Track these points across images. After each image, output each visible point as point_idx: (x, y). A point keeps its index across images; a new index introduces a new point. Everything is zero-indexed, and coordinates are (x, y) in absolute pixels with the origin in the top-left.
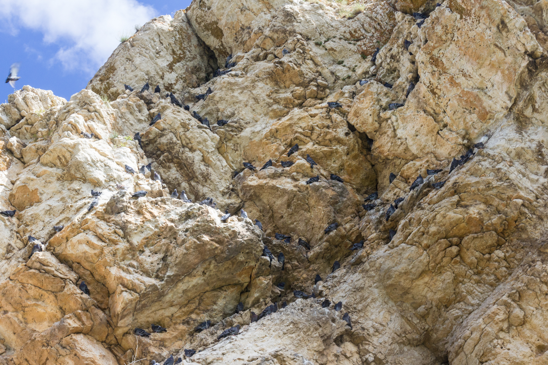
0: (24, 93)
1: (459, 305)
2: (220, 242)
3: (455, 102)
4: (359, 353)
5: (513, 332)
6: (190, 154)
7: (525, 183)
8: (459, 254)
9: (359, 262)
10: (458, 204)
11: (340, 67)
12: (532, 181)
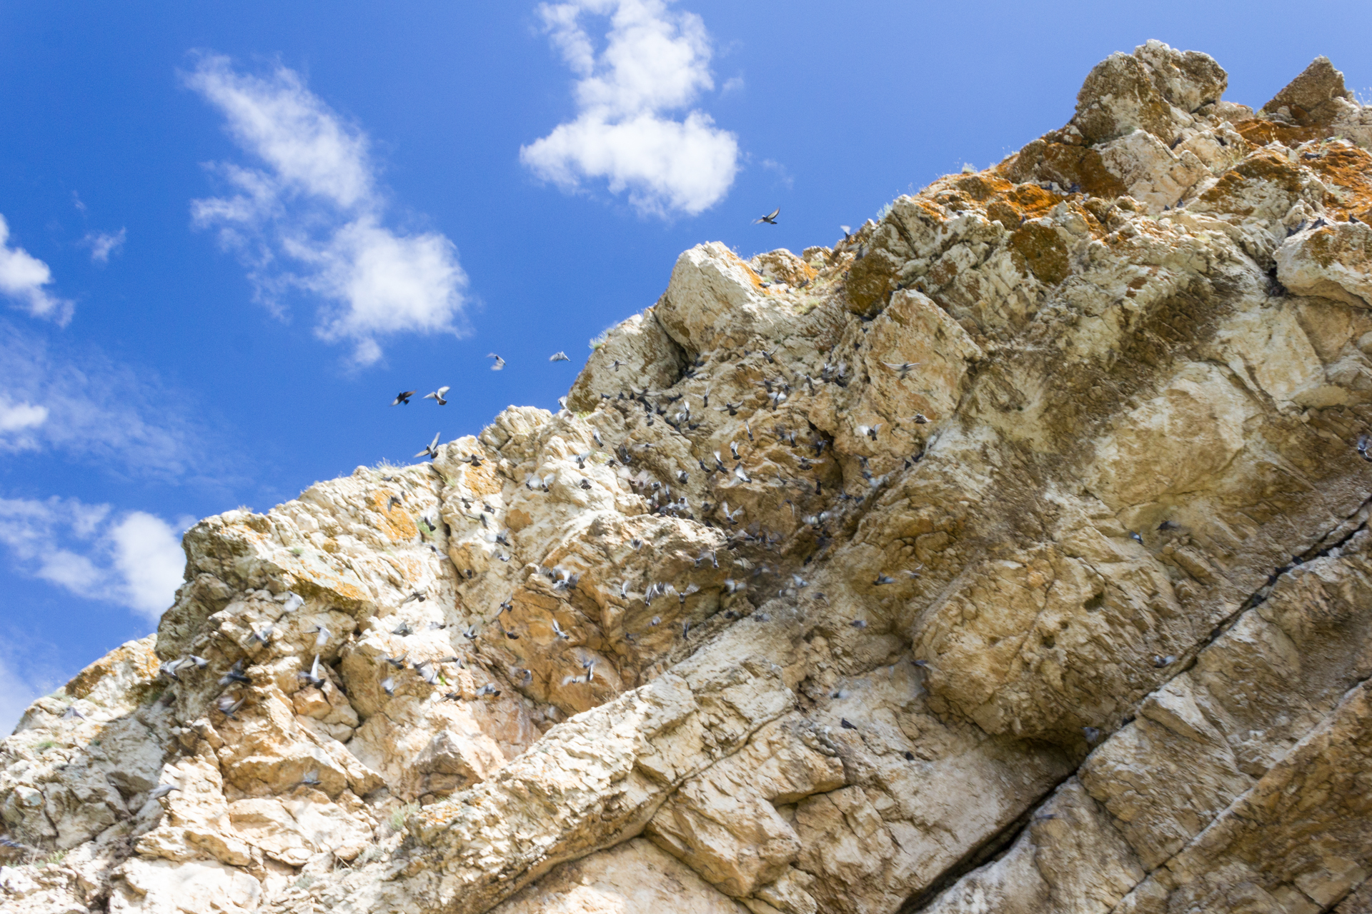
0: (510, 414)
1: (918, 599)
2: (693, 555)
3: (904, 404)
4: (829, 646)
5: (967, 625)
6: (665, 461)
7: (972, 484)
8: (914, 552)
9: (826, 559)
10: (909, 507)
11: (800, 364)
12: (978, 482)
